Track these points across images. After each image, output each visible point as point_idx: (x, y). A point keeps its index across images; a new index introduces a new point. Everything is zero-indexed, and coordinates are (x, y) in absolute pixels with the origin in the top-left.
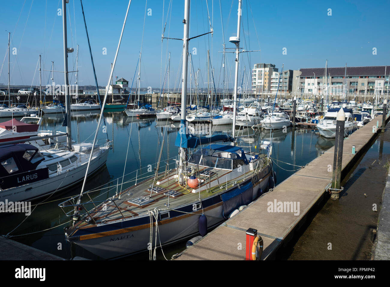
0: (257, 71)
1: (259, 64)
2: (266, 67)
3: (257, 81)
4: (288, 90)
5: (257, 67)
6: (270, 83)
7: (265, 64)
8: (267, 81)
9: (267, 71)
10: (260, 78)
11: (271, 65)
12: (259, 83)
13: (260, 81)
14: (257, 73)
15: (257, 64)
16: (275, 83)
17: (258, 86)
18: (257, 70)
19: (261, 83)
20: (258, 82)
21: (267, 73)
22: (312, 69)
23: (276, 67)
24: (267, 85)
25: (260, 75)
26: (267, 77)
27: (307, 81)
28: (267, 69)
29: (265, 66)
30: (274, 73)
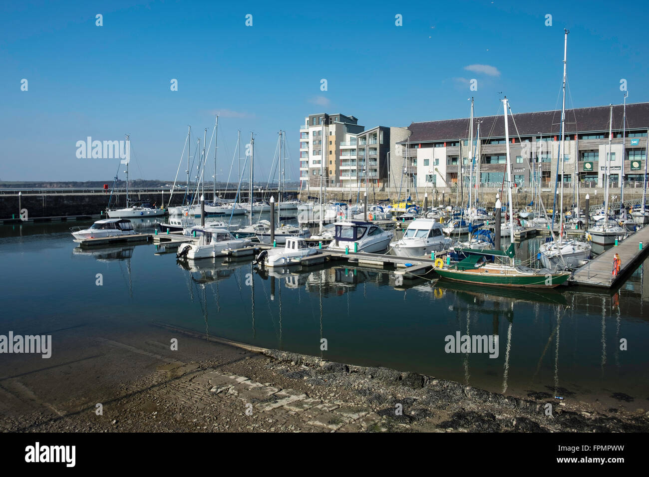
0: (311, 134)
1: (315, 117)
2: (331, 123)
3: (312, 158)
4: (378, 178)
5: (311, 124)
6: (339, 162)
7: (327, 116)
8: (333, 157)
9: (334, 134)
10: (317, 152)
11: (343, 118)
12: (315, 162)
13: (318, 158)
14: (311, 139)
15: (310, 117)
16: (349, 163)
17: (313, 170)
18: (311, 130)
19: (319, 162)
20: (314, 160)
21: (333, 138)
22: (437, 123)
23: (359, 124)
24: (332, 168)
25: (317, 142)
26: (333, 148)
27: (422, 153)
28: (332, 128)
29: (328, 120)
30: (348, 136)
